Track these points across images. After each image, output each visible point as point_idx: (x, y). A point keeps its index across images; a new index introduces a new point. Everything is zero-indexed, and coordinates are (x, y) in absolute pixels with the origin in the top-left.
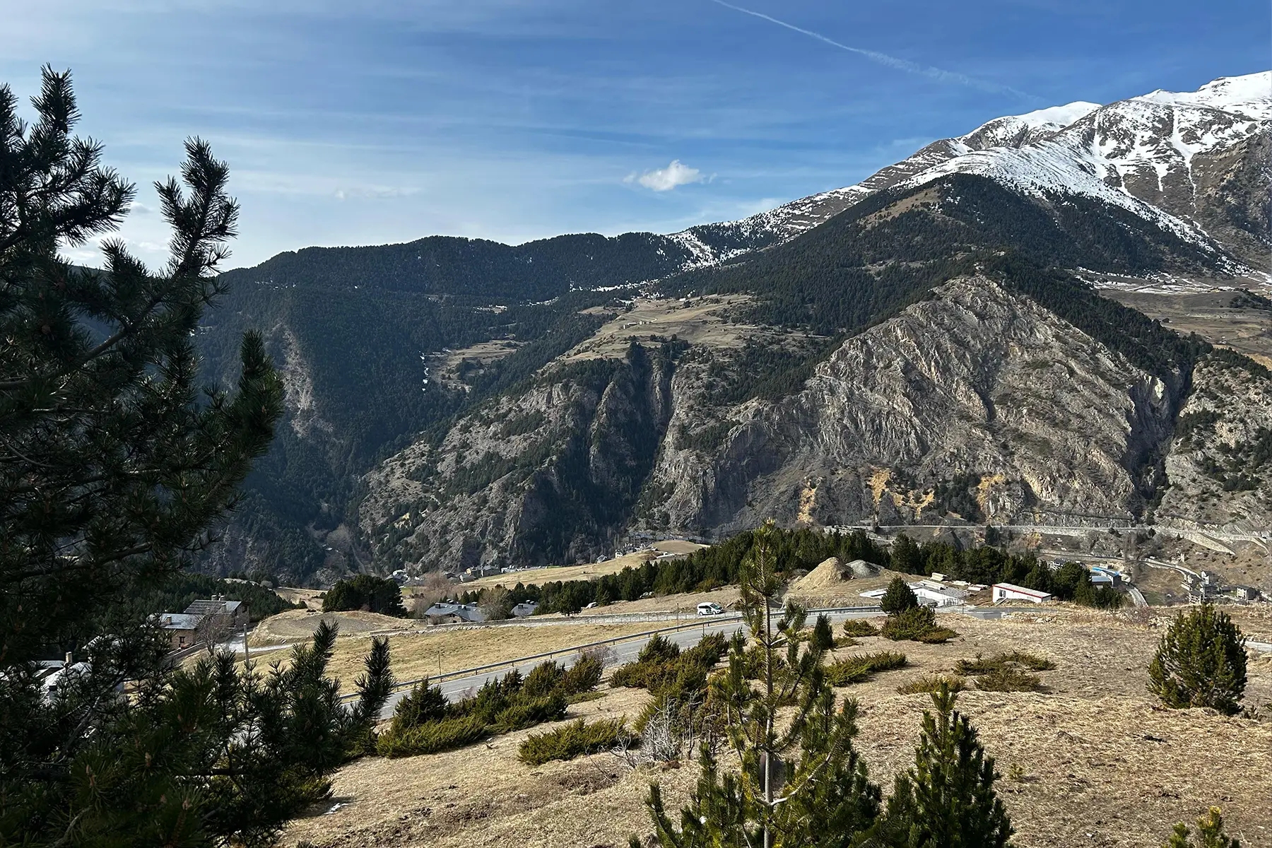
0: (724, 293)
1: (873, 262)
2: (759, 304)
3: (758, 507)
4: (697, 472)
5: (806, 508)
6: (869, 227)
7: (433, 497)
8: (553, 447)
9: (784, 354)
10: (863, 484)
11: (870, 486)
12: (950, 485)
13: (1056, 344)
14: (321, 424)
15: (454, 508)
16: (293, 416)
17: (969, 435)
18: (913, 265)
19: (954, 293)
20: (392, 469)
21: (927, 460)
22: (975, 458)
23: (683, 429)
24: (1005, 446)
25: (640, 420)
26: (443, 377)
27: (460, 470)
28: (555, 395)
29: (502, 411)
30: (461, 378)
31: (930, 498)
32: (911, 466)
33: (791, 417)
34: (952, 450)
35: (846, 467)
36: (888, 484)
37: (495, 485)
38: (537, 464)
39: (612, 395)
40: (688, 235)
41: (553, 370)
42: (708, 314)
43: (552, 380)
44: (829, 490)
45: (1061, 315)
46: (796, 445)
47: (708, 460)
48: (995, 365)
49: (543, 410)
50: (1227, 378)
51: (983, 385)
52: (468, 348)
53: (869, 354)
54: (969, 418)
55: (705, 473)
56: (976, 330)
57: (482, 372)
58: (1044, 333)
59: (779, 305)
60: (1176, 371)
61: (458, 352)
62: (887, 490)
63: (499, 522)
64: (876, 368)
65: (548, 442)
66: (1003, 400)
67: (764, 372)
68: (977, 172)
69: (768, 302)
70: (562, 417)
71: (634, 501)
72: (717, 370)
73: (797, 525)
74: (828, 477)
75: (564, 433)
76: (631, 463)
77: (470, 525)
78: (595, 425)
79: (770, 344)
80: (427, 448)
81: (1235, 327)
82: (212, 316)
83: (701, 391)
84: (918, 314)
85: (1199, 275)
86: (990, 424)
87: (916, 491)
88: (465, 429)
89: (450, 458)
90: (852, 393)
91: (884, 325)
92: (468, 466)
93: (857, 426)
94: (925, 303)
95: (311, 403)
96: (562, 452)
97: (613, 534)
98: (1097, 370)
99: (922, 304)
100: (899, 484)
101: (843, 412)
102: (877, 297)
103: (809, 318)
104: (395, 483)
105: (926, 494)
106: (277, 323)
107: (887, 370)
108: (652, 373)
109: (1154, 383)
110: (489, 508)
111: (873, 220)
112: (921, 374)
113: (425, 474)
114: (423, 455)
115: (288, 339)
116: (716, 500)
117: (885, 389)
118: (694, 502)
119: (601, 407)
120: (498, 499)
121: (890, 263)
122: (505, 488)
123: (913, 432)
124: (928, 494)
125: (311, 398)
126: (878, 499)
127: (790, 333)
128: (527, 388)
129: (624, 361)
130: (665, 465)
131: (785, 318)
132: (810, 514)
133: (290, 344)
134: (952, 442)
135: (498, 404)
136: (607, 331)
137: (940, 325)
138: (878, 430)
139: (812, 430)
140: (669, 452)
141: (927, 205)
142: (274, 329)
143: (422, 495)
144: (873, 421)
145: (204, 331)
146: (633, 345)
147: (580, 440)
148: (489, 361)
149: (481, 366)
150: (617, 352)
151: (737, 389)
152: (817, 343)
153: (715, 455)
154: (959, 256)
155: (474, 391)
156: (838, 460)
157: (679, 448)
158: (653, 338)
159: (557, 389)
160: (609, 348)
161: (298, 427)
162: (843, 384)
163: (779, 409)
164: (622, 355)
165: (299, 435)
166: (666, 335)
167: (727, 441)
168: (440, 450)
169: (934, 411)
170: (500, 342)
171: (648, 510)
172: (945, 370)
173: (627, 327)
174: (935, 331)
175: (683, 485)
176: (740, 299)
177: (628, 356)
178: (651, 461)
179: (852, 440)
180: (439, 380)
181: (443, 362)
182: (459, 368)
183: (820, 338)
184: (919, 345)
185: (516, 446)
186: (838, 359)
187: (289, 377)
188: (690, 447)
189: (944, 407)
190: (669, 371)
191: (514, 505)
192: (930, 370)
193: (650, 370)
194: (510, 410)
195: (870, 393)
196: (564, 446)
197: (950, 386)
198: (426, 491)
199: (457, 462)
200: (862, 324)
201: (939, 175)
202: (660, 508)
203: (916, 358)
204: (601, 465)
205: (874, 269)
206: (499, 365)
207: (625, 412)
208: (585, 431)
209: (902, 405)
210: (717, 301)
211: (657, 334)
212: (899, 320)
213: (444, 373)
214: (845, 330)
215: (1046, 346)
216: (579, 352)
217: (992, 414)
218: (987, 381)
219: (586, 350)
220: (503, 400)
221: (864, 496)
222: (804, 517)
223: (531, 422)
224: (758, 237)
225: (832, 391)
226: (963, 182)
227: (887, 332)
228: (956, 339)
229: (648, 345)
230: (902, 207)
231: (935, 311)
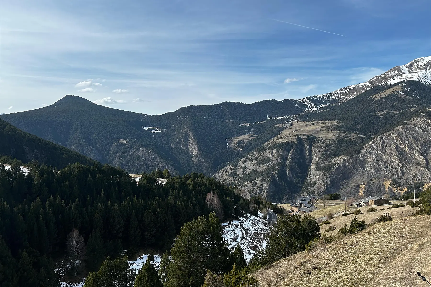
0: (326, 120)
1: (379, 111)
2: (340, 124)
3: (345, 190)
4: (324, 178)
5: (362, 191)
6: (377, 99)
7: (237, 182)
8: (275, 168)
9: (350, 141)
10: (382, 184)
11: (384, 185)
12: (413, 186)
14: (201, 159)
15: (245, 185)
16: (192, 156)
17: (420, 170)
18: (394, 112)
19: (414, 123)
20: (223, 173)
21: (404, 177)
22: (422, 177)
23: (317, 165)
25: (302, 161)
26: (233, 146)
27: (244, 175)
28: (274, 152)
29: (255, 157)
30: (238, 146)
31: (406, 190)
32: (398, 179)
33: (356, 162)
34: (413, 174)
35: (375, 179)
36: (390, 184)
37: (259, 179)
38: (271, 173)
39: (293, 153)
40: (305, 100)
41: (271, 145)
42: (322, 127)
43: (272, 148)
44: (369, 186)
46: (357, 171)
47: (327, 175)
48: (428, 147)
49: (270, 157)
51: (424, 153)
52: (239, 137)
53: (383, 142)
54: (420, 164)
55: (327, 179)
56: (422, 135)
57: (244, 144)
59: (347, 125)
61: (236, 138)
62: (390, 186)
63: (261, 190)
64: (386, 147)
65: (273, 167)
67: (344, 147)
68: (415, 79)
69: (343, 124)
70: (277, 159)
71: (301, 187)
72: (328, 146)
73: (359, 196)
74: (369, 182)
75: (278, 164)
76: (300, 175)
77: (252, 191)
78: (287, 162)
79: (345, 138)
80: (233, 167)
82: (166, 126)
83: (323, 152)
84: (401, 129)
86: (427, 166)
87: (401, 187)
88: (244, 162)
89: (241, 170)
90: (377, 155)
91: (389, 133)
92: (247, 173)
93: (379, 165)
94: (403, 126)
95: (197, 152)
96: (278, 170)
97: (296, 196)
99: (402, 126)
100: (395, 185)
101: (374, 161)
102: (382, 123)
103: (358, 129)
104: (225, 177)
105: (404, 188)
106: (186, 129)
107: (390, 148)
108: (305, 146)
110: (257, 186)
111: (377, 97)
112: (402, 149)
113: (234, 175)
114: (232, 169)
115: (189, 134)
116: (330, 187)
117: (389, 154)
118: (323, 188)
119: (289, 157)
120: (260, 184)
121: (386, 111)
122: (262, 180)
123: (399, 168)
124: (405, 188)
125: (197, 151)
126: (387, 189)
127: (352, 134)
128: (263, 150)
129: (296, 142)
130: (311, 176)
131: (350, 129)
132: (363, 193)
133: (190, 135)
134: (413, 172)
135: (254, 154)
136: (286, 132)
137: (409, 133)
138: (387, 167)
139: (363, 166)
140: (313, 172)
141: (398, 92)
142: (185, 130)
143: (233, 181)
144: (385, 164)
145: (164, 131)
146: (298, 137)
147: (283, 167)
148: (246, 141)
149: (244, 143)
150: (293, 139)
151: (335, 152)
152: (361, 138)
153: (330, 173)
154: (412, 110)
155: (243, 150)
156: (372, 176)
157: (316, 170)
158: (304, 135)
159: (275, 151)
160: (290, 138)
161: (194, 159)
162: (374, 152)
163: (352, 159)
164: (295, 140)
165: (194, 162)
166: (308, 134)
167: (334, 169)
168: (237, 168)
169: (407, 161)
170: (249, 135)
171: (307, 190)
172: (411, 148)
173: (294, 131)
174: (407, 135)
175: (319, 182)
176: (333, 123)
177: (297, 141)
178: (306, 174)
179: (377, 170)
180: (232, 147)
181: (232, 141)
182: (237, 143)
183: (362, 136)
184: (401, 140)
185: (262, 168)
186: (372, 144)
187: (190, 145)
188: (321, 170)
189: (410, 160)
190: (311, 146)
191: (266, 186)
192: (405, 148)
193: (304, 145)
194: (259, 156)
195: (383, 155)
196: (279, 168)
197: (413, 153)
198: (234, 180)
199: (243, 172)
200: (378, 133)
201: (401, 80)
202: (311, 189)
203: (401, 144)
204: (291, 175)
205: (380, 113)
206: (249, 142)
207: (297, 158)
208: (285, 164)
209: (395, 159)
210: (324, 123)
211: (305, 134)
212: (394, 131)
213: (233, 144)
214: (371, 134)
216: (278, 139)
217: (428, 163)
218: (426, 152)
219: (281, 138)
220: (256, 153)
221: (382, 189)
222: (361, 194)
223: (267, 161)
224: (331, 101)
225: (370, 154)
226: (410, 83)
227: (390, 135)
228: (415, 138)
229: (303, 137)
230: (388, 92)
231: (407, 129)
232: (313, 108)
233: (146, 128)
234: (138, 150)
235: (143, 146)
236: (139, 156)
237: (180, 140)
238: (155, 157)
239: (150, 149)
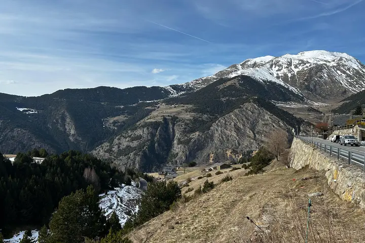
0: (185, 104)
1: (223, 98)
2: (195, 107)
3: (199, 159)
4: (184, 150)
5: (211, 159)
6: (221, 88)
7: (113, 157)
8: (146, 144)
9: (203, 121)
10: (225, 153)
11: (227, 153)
12: (246, 153)
13: (270, 119)
14: (78, 138)
15: (120, 160)
16: (69, 136)
17: (250, 141)
18: (233, 99)
19: (246, 107)
20: (100, 150)
21: (240, 147)
22: (252, 147)
23: (179, 139)
24: (259, 144)
25: (167, 137)
27: (119, 150)
28: (145, 130)
29: (129, 135)
30: (114, 125)
31: (241, 156)
32: (236, 148)
33: (207, 137)
34: (246, 145)
35: (220, 149)
37: (132, 154)
38: (142, 148)
39: (160, 130)
40: (169, 87)
41: (143, 124)
42: (182, 110)
43: (143, 127)
44: (217, 154)
45: (271, 113)
46: (208, 144)
47: (186, 147)
48: (256, 124)
49: (141, 134)
50: (308, 128)
51: (253, 129)
52: (114, 117)
53: (226, 121)
54: (250, 137)
55: (186, 150)
56: (251, 116)
57: (119, 124)
58: (267, 117)
59: (200, 108)
60: (297, 126)
61: (112, 118)
62: (231, 154)
63: (134, 163)
64: (227, 125)
65: (144, 143)
66: (258, 133)
67: (198, 125)
68: (246, 75)
69: (198, 107)
70: (147, 136)
71: (167, 158)
72: (186, 124)
74: (216, 152)
75: (148, 140)
76: (166, 148)
77: (126, 164)
78: (156, 138)
79: (199, 118)
80: (109, 144)
81: (309, 116)
82: (42, 107)
83: (183, 130)
84: (237, 112)
85: (299, 103)
86: (255, 139)
87: (238, 155)
88: (119, 139)
89: (116, 147)
90: (222, 131)
91: (229, 114)
92: (122, 149)
93: (223, 139)
96: (148, 145)
97: (163, 166)
98: (279, 126)
99: (238, 109)
100: (234, 153)
101: (219, 135)
102: (225, 107)
103: (208, 111)
104: (102, 153)
106: (63, 110)
107: (230, 125)
108: (169, 125)
109: (292, 129)
110: (131, 160)
111: (221, 87)
112: (238, 126)
113: (109, 151)
114: (108, 146)
115: (66, 115)
116: (189, 157)
117: (230, 130)
118: (184, 158)
119: (157, 133)
120: (133, 157)
121: (227, 98)
122: (135, 154)
123: (237, 140)
125: (74, 131)
126: (229, 157)
127: (204, 115)
128: (136, 129)
130: (175, 149)
131: (203, 112)
134: (246, 143)
135: (128, 133)
136: (154, 113)
137: (243, 114)
138: (228, 140)
139: (213, 140)
140: (176, 145)
141: (235, 83)
142: (62, 112)
144: (227, 138)
145: (40, 112)
146: (164, 118)
147: (152, 142)
148: (121, 121)
149: (119, 122)
150: (160, 119)
151: (192, 129)
153: (188, 146)
154: (244, 97)
155: (118, 129)
156: (219, 147)
157: (178, 144)
158: (169, 116)
159: (145, 129)
160: (157, 118)
161: (71, 138)
162: (220, 128)
163: (204, 135)
164: (161, 120)
165: (72, 141)
166: (172, 115)
167: (191, 142)
168: (112, 145)
169: (242, 135)
170: (123, 116)
171: (171, 160)
172: (244, 125)
173: (161, 113)
174: (241, 116)
175: (181, 153)
176: (190, 106)
177: (163, 121)
178: (171, 147)
179: (222, 143)
180: (108, 126)
181: (108, 121)
182: (113, 123)
183: (211, 117)
184: (238, 119)
185: (135, 144)
186: (218, 122)
187: (67, 125)
188: (181, 144)
189: (244, 134)
190: (174, 125)
191: (138, 159)
192: (240, 125)
194: (132, 134)
195: (226, 131)
197: (245, 129)
198: (110, 156)
199: (118, 148)
200: (222, 114)
201: (237, 75)
202: (175, 159)
203: (237, 122)
204: (158, 148)
205: (223, 99)
206: (124, 122)
207: (163, 135)
208: (153, 140)
209: (234, 134)
210: (184, 106)
212: (233, 113)
213: (109, 124)
214: (217, 115)
215: (267, 120)
216: (148, 119)
217: (255, 136)
219: (150, 118)
220: (129, 131)
221: (225, 156)
222: (211, 161)
223: (139, 138)
224: (188, 89)
225: (217, 130)
226: (243, 78)
227: (230, 116)
228: (246, 118)
229: (167, 118)
230: (228, 83)
231: (241, 111)
232: (174, 94)
233: (21, 110)
234: (12, 130)
235: (18, 127)
236: (14, 137)
237: (57, 121)
238: (31, 137)
239: (25, 130)
